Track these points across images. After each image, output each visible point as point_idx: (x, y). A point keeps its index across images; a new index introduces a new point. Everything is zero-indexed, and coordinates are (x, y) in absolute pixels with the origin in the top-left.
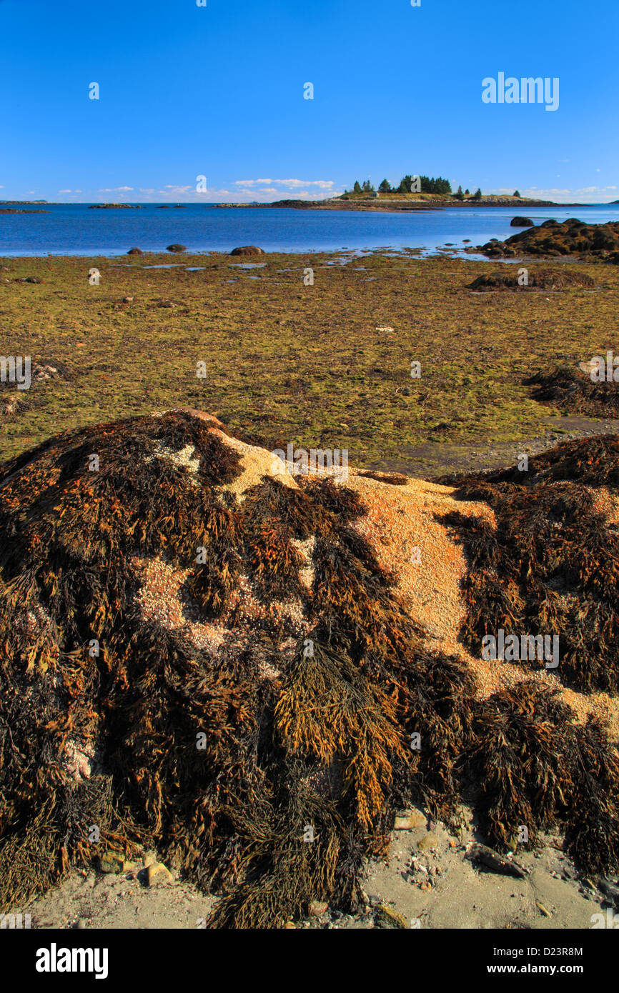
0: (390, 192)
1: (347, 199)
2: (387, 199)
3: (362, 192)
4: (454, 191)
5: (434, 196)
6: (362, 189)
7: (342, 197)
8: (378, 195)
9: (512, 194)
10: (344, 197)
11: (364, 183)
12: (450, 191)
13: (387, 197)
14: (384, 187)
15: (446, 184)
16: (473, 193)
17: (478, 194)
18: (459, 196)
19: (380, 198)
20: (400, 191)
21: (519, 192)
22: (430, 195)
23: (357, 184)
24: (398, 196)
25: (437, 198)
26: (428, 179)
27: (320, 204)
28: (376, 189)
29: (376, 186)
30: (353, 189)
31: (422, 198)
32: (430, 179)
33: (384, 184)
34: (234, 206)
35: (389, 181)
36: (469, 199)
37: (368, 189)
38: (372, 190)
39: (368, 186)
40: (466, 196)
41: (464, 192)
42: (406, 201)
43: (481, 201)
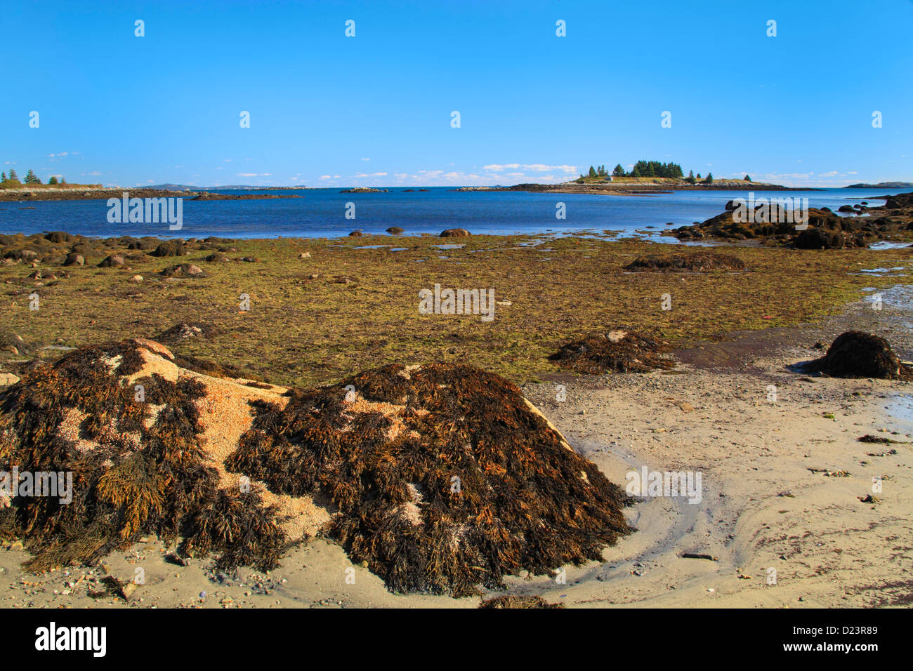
0: (624, 175)
1: (583, 182)
2: (621, 183)
3: (597, 176)
4: (686, 175)
5: (666, 179)
6: (598, 173)
7: (578, 181)
8: (612, 179)
9: (743, 179)
10: (580, 181)
11: (599, 168)
12: (682, 176)
13: (621, 181)
14: (619, 172)
15: (678, 169)
16: (704, 177)
17: (709, 178)
18: (690, 180)
19: (614, 182)
20: (633, 175)
21: (749, 175)
22: (663, 179)
23: (592, 169)
24: (631, 179)
25: (669, 182)
26: (660, 164)
27: (556, 187)
28: (611, 173)
29: (610, 171)
30: (589, 174)
31: (655, 182)
32: (662, 164)
33: (618, 169)
34: (475, 190)
35: (622, 166)
36: (700, 183)
37: (603, 174)
38: (606, 174)
39: (603, 171)
40: (697, 180)
41: (695, 176)
42: (639, 184)
43: (712, 185)
